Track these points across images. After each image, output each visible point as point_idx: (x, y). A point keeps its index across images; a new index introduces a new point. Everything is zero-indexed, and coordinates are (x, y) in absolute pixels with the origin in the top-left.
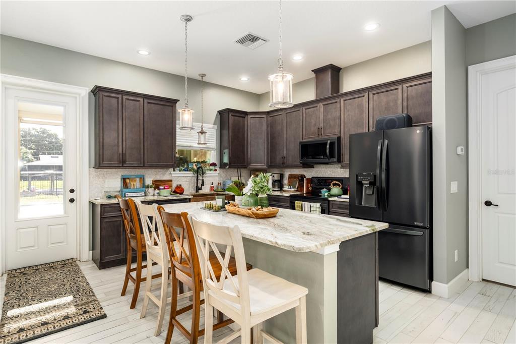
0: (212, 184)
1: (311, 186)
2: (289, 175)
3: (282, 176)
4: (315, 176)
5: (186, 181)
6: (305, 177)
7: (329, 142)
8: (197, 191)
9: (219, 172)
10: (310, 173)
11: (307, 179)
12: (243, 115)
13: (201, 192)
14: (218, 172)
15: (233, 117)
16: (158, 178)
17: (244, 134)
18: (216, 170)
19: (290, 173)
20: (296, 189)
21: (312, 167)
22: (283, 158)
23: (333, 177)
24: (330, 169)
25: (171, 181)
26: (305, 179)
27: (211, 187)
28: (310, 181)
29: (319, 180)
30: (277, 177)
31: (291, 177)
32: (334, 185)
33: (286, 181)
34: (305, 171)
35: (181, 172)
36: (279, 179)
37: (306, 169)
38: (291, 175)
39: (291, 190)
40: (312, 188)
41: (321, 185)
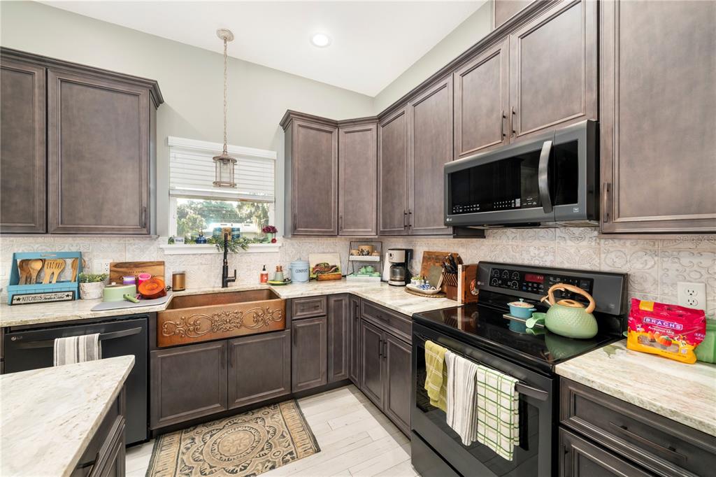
0: (264, 270)
1: (477, 286)
2: (424, 252)
3: (409, 254)
4: (488, 259)
5: (201, 264)
6: (461, 262)
7: (547, 146)
8: (225, 284)
9: (280, 245)
10: (473, 252)
11: (466, 268)
12: (328, 128)
13: (233, 287)
14: (278, 244)
15: (302, 131)
16: (128, 258)
17: (330, 168)
18: (274, 241)
19: (427, 250)
20: (438, 289)
21: (480, 234)
22: (407, 214)
23: (548, 264)
24: (536, 243)
25: (162, 263)
26: (460, 267)
27: (262, 275)
28: (476, 272)
29: (501, 271)
30: (398, 257)
31: (429, 257)
32: (559, 295)
33: (417, 266)
34: (462, 245)
35: (188, 245)
36: (404, 261)
37: (463, 240)
38: (428, 253)
39: (425, 291)
40: (481, 291)
41: (509, 287)
